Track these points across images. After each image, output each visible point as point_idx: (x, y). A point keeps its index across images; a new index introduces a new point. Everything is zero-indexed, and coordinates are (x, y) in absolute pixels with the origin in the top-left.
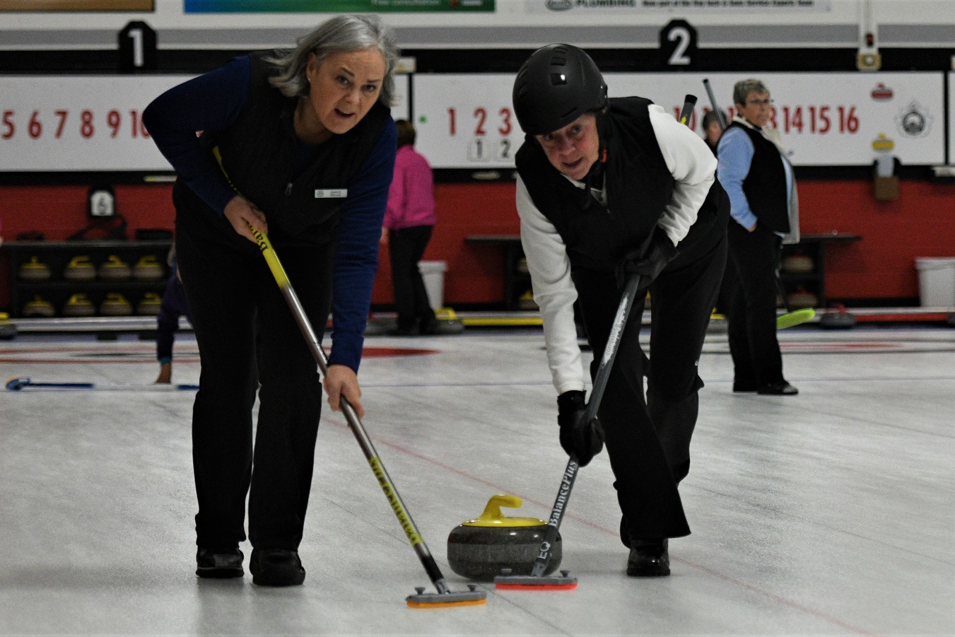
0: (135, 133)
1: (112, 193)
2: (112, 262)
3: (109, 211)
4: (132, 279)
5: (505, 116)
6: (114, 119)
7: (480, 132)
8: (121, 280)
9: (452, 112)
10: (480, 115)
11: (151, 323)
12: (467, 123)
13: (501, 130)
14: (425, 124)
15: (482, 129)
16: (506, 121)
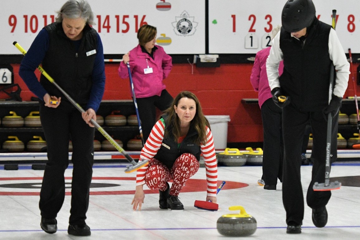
0: (26, 31)
1: (11, 69)
2: (12, 115)
3: (9, 81)
4: (24, 126)
5: (268, 19)
6: (13, 21)
7: (252, 30)
8: (18, 127)
9: (234, 17)
10: (252, 19)
11: (43, 157)
12: (243, 24)
13: (266, 29)
14: (216, 24)
15: (254, 28)
16: (269, 23)
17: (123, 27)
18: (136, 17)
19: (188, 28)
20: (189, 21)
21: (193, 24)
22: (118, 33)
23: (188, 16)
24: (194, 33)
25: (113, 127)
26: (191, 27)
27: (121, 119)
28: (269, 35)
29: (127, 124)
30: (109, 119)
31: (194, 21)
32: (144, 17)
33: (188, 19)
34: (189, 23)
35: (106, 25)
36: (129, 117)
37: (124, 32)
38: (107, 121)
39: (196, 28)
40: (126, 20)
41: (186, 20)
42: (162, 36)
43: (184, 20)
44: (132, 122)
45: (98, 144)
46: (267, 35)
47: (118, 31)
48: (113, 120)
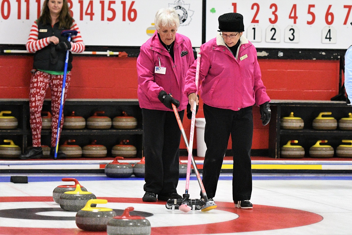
5: (274, 8)
7: (254, 21)
9: (234, 5)
10: (255, 7)
13: (270, 19)
14: (214, 13)
15: (256, 19)
16: (274, 13)
17: (108, 14)
18: (124, 3)
19: (183, 16)
20: (184, 9)
21: (188, 12)
22: (103, 22)
23: (183, 3)
24: (189, 23)
25: (97, 131)
26: (186, 16)
27: (106, 121)
28: (274, 27)
29: (112, 127)
30: (93, 121)
31: (190, 9)
32: (133, 3)
33: (182, 6)
34: (184, 11)
35: (89, 11)
36: (115, 119)
37: (109, 20)
38: (90, 123)
39: (192, 17)
40: (112, 6)
41: (180, 7)
42: (154, 26)
43: (179, 7)
44: (117, 125)
45: (79, 150)
46: (272, 27)
47: (103, 19)
48: (96, 123)
